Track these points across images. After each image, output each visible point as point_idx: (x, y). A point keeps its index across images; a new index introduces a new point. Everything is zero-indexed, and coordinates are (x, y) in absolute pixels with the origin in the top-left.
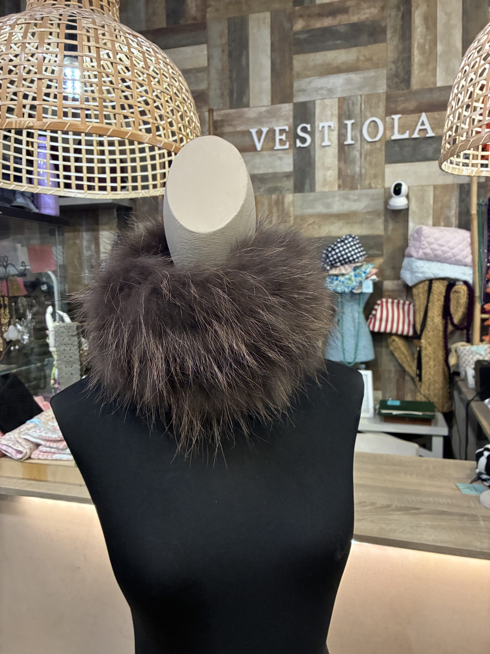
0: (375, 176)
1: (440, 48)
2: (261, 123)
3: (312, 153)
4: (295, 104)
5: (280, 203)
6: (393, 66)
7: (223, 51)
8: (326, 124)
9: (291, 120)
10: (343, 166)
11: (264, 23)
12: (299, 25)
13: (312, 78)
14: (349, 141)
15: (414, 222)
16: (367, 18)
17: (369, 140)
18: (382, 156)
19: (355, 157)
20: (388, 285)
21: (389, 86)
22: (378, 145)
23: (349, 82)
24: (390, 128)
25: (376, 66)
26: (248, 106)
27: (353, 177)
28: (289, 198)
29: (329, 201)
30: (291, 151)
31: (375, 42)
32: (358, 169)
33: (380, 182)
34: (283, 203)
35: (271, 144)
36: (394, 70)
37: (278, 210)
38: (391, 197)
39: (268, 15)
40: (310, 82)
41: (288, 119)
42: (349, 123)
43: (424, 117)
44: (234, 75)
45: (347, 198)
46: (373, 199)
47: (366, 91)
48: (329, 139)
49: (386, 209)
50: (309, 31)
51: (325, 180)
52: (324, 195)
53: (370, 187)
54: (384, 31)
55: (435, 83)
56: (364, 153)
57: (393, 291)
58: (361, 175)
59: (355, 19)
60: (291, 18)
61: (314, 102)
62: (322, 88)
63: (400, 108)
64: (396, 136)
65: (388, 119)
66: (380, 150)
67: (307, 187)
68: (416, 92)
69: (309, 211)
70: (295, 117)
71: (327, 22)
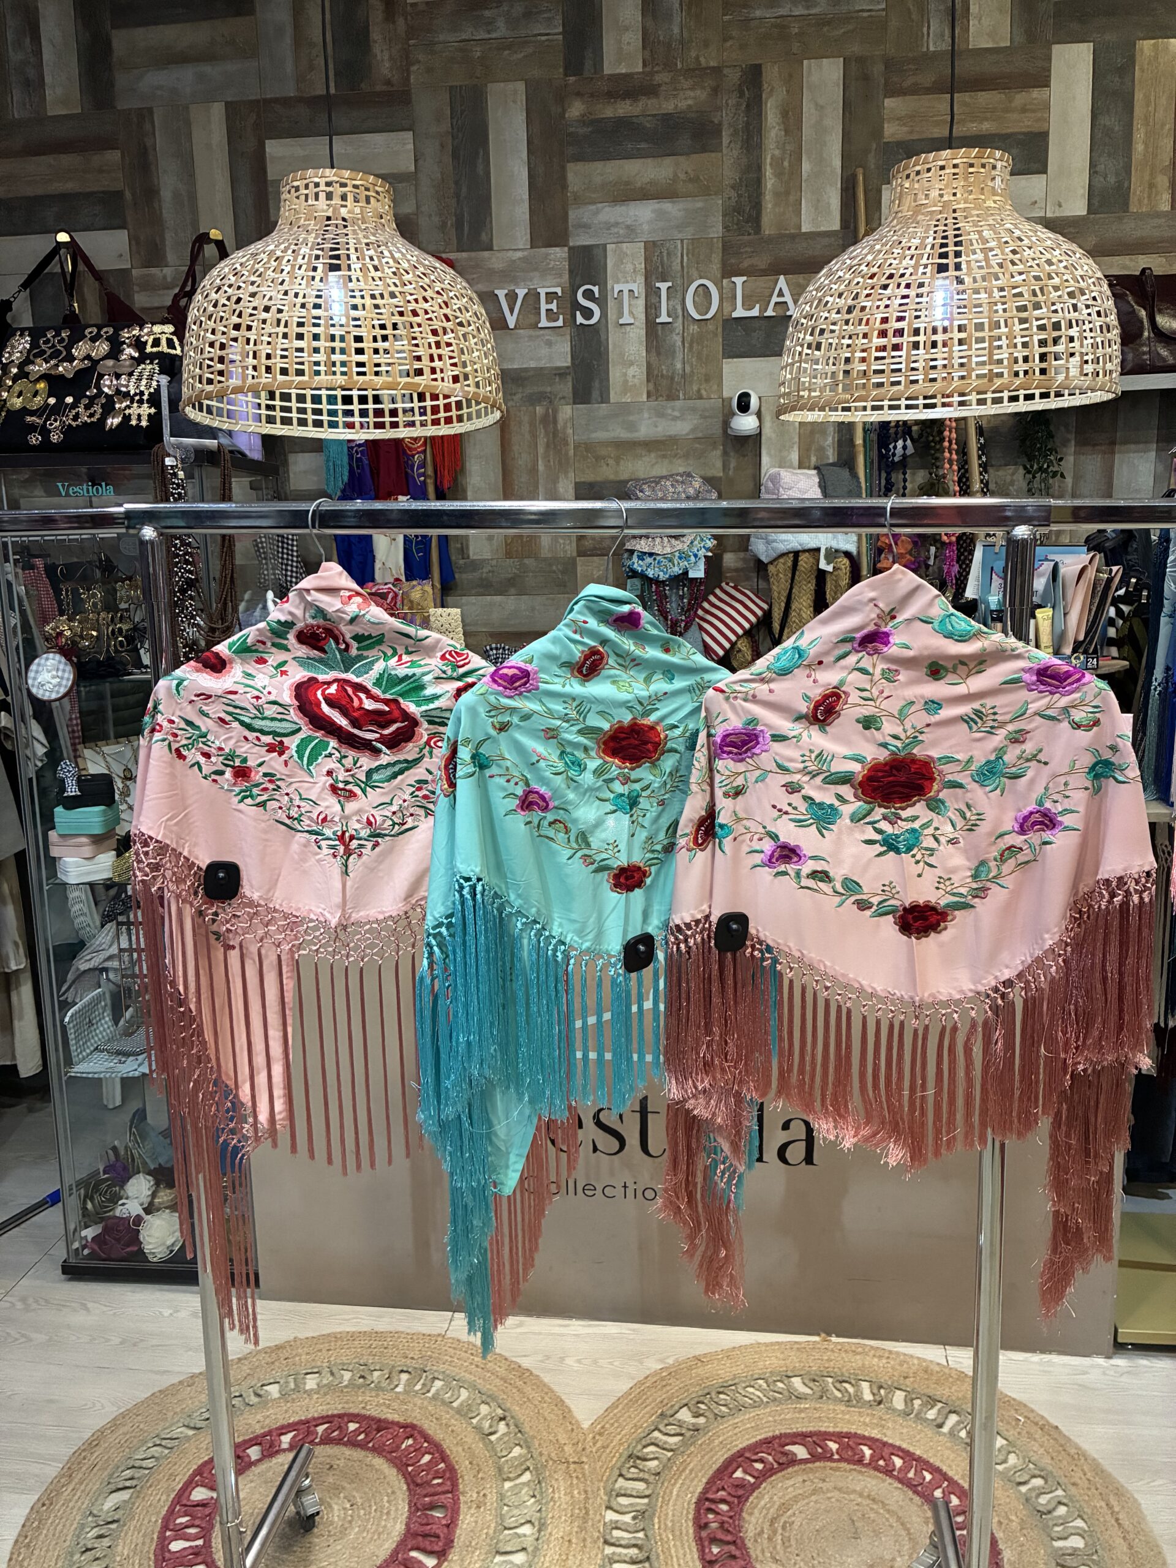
0: (707, 379)
1: (806, 166)
2: (515, 280)
3: (603, 337)
4: (570, 249)
5: (550, 420)
6: (733, 194)
7: (442, 146)
8: (626, 288)
9: (566, 276)
10: (654, 358)
11: (514, 102)
12: (576, 110)
13: (600, 205)
14: (664, 318)
15: (769, 454)
16: (690, 106)
17: (697, 317)
18: (718, 345)
19: (674, 345)
20: (730, 559)
21: (726, 227)
22: (711, 327)
23: (660, 214)
24: (728, 297)
25: (706, 191)
26: (490, 248)
27: (672, 378)
28: (566, 411)
29: (631, 418)
30: (567, 330)
31: (704, 150)
32: (679, 366)
33: (715, 387)
34: (555, 422)
35: (532, 319)
36: (734, 200)
37: (547, 434)
38: (734, 414)
39: (521, 86)
40: (597, 212)
41: (561, 276)
42: (664, 286)
43: (782, 282)
44: (464, 190)
45: (661, 415)
46: (703, 417)
47: (688, 233)
48: (631, 313)
49: (725, 431)
50: (593, 122)
51: (626, 381)
52: (625, 409)
53: (701, 398)
54: (717, 131)
55: (800, 227)
56: (688, 339)
57: (737, 570)
58: (684, 376)
59: (669, 106)
60: (562, 97)
61: (605, 246)
62: (617, 224)
63: (746, 264)
64: (740, 312)
65: (725, 281)
66: (716, 335)
67: (595, 394)
68: (770, 240)
69: (601, 435)
70: (571, 271)
71: (624, 109)
